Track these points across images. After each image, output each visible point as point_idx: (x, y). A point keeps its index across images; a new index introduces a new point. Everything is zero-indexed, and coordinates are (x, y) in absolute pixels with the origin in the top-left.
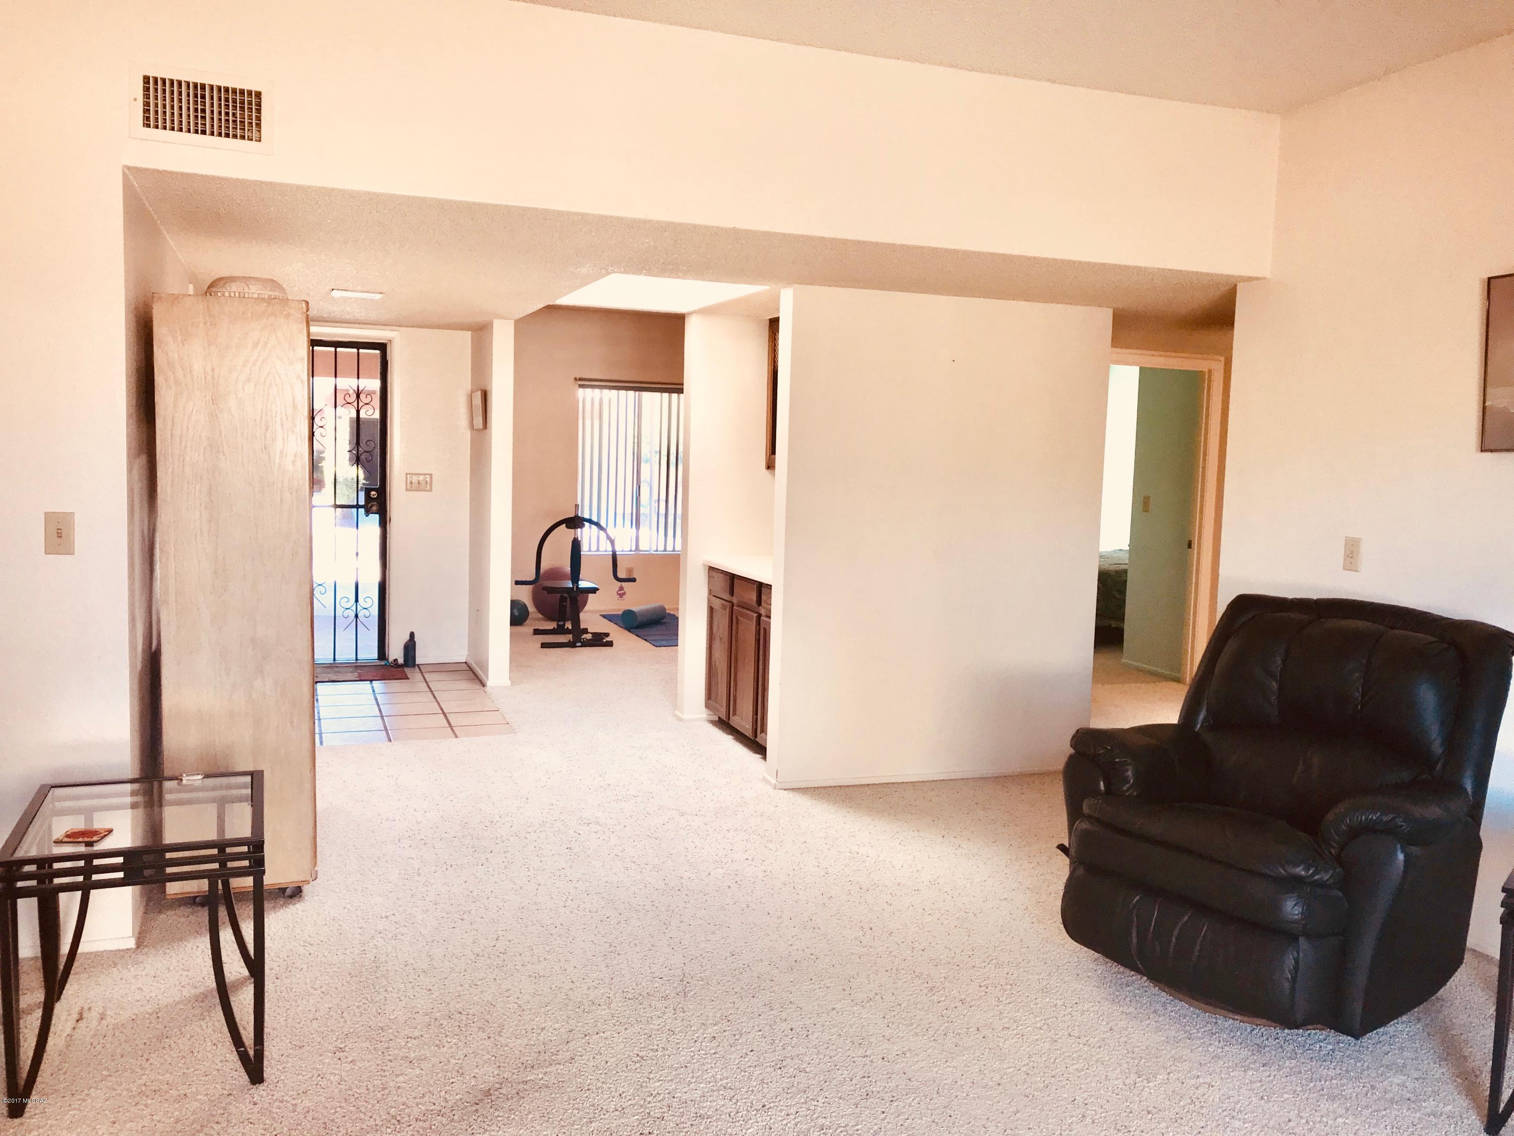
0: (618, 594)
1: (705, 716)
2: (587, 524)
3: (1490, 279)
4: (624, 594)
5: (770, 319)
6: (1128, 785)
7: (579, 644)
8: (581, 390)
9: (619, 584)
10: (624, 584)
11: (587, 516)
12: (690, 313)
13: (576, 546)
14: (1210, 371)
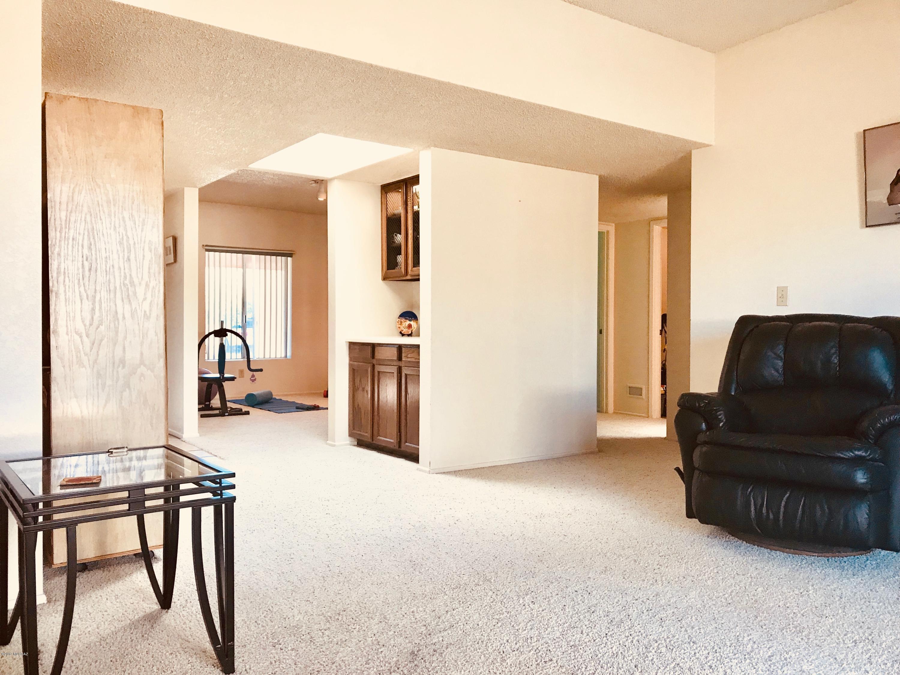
0: (251, 380)
1: (348, 442)
2: (228, 333)
3: (865, 131)
4: (255, 380)
5: (381, 186)
6: (722, 423)
7: (227, 414)
8: (207, 253)
9: (251, 373)
10: (254, 373)
11: (229, 328)
12: (332, 179)
13: (222, 347)
14: (608, 232)
